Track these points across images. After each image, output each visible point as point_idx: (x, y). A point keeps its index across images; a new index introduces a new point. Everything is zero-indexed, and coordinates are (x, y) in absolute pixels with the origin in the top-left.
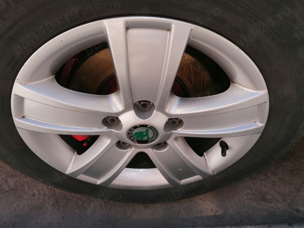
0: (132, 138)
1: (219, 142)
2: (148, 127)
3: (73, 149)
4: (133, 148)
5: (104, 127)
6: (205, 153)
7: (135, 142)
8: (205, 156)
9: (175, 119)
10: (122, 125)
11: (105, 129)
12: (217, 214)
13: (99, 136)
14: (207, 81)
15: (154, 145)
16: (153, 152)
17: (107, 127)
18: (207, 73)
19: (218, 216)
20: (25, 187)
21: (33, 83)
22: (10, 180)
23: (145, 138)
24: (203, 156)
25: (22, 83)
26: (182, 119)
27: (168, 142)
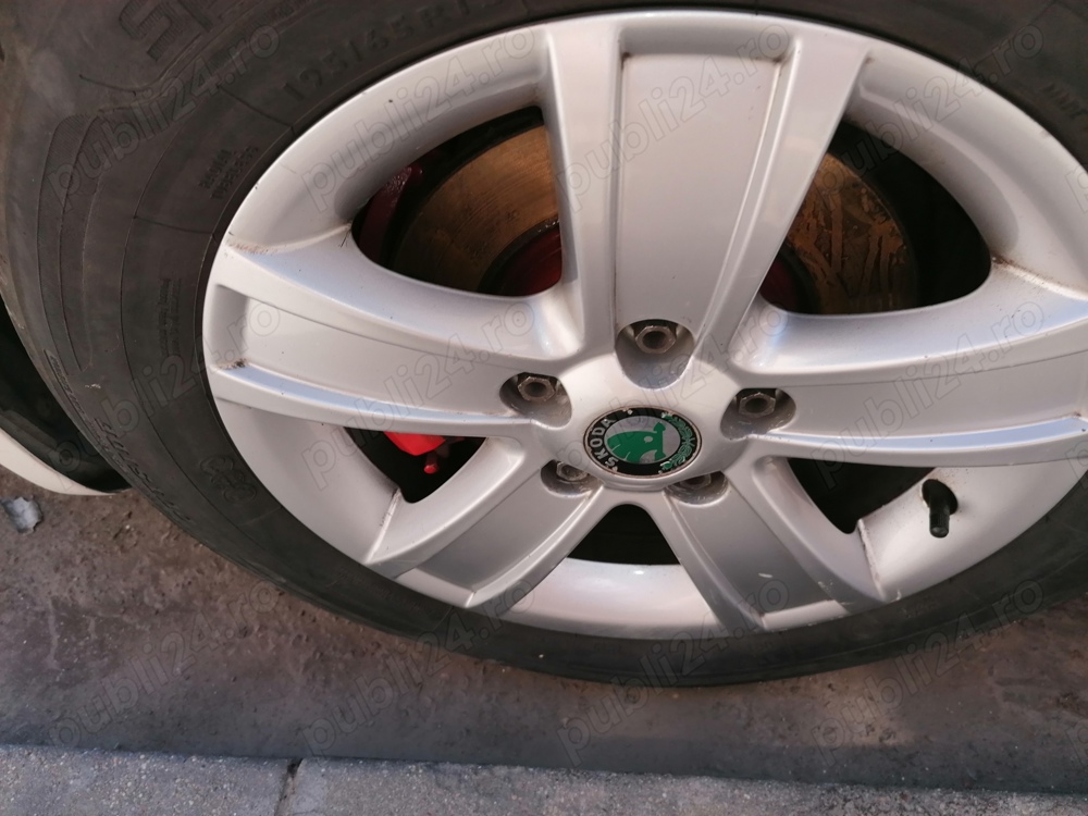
0: (602, 454)
1: (920, 485)
2: (664, 416)
3: (389, 481)
4: (601, 488)
5: (505, 411)
6: (861, 523)
7: (611, 468)
8: (860, 533)
9: (763, 390)
10: (568, 404)
11: (507, 417)
12: (890, 742)
13: (484, 439)
14: (892, 256)
15: (678, 484)
16: (670, 508)
17: (515, 410)
18: (894, 225)
19: (894, 749)
20: (216, 601)
21: (282, 248)
22: (168, 575)
23: (649, 457)
24: (855, 533)
25: (246, 248)
26: (789, 392)
27: (729, 473)
